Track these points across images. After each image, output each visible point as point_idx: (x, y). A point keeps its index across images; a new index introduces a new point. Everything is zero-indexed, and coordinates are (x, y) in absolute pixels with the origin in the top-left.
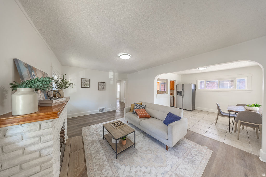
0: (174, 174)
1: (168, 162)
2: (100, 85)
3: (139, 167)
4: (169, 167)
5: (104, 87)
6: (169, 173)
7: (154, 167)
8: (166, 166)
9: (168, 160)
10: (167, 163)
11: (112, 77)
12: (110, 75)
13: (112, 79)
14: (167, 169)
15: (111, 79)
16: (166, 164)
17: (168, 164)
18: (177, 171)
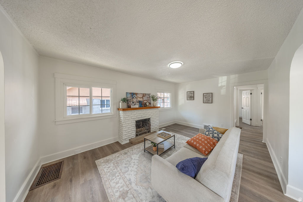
0: (127, 190)
1: (140, 188)
2: (205, 97)
3: (137, 164)
4: (135, 188)
5: (211, 99)
6: (130, 185)
7: (136, 174)
8: (136, 185)
9: (143, 189)
10: (140, 186)
11: (224, 84)
12: (220, 81)
13: (224, 86)
14: (133, 185)
15: (222, 87)
16: (138, 185)
17: (139, 188)
18: (130, 195)
